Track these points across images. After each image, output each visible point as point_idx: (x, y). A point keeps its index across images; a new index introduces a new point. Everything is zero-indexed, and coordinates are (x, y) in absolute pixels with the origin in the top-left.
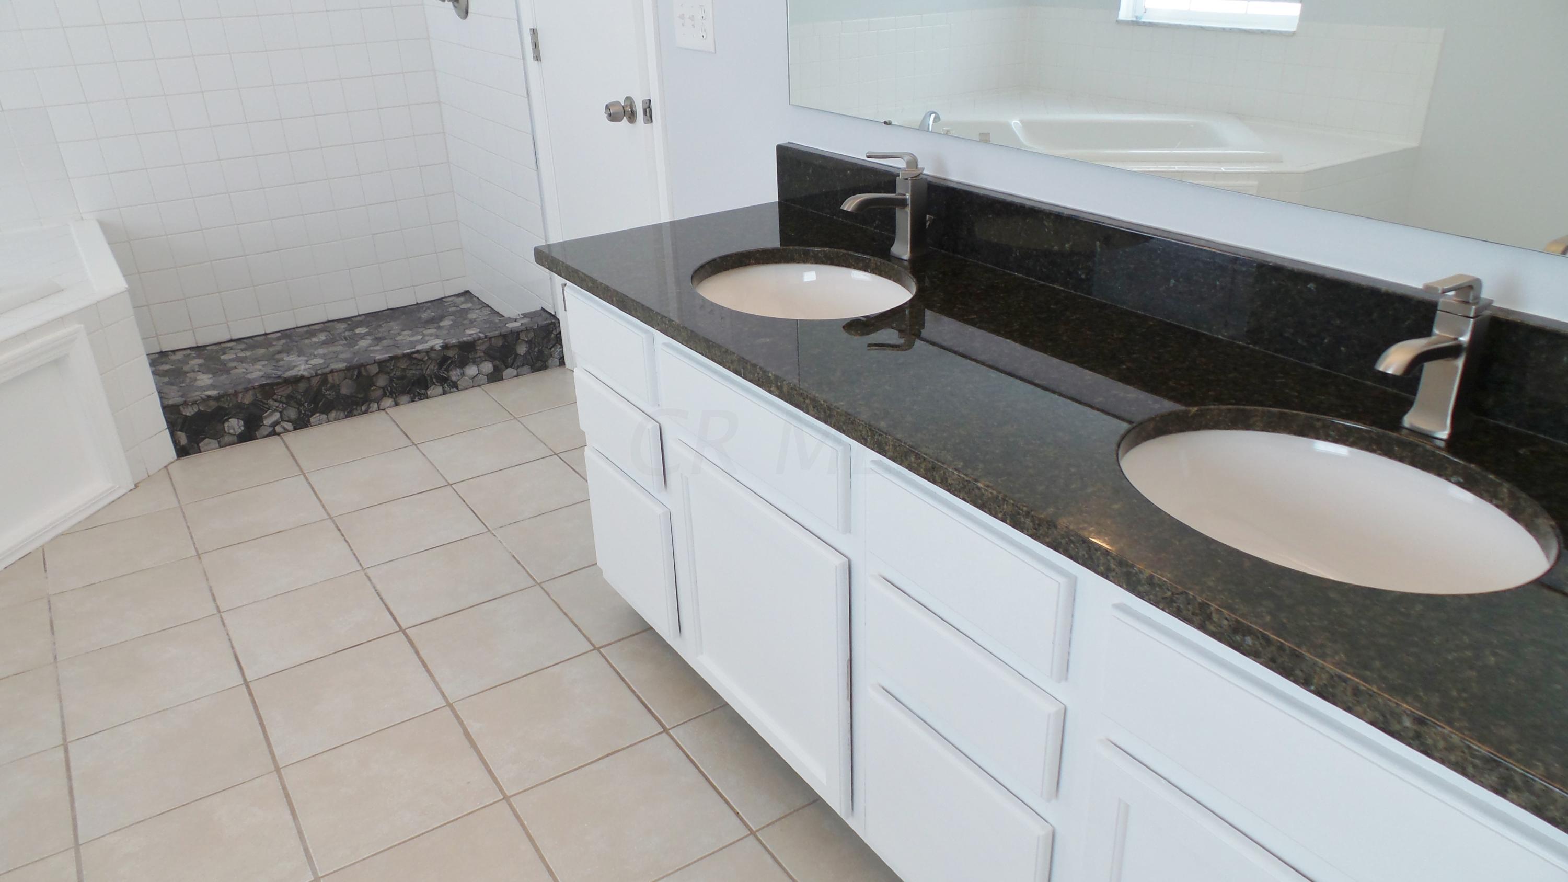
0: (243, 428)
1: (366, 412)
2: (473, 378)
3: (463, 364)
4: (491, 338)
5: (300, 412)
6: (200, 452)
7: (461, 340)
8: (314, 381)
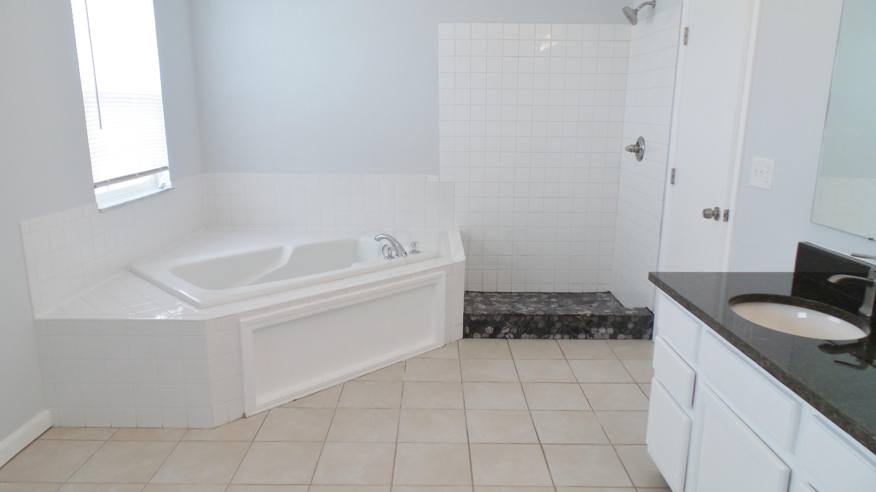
0: (492, 332)
1: (547, 338)
2: (602, 334)
3: (599, 326)
4: (616, 316)
5: (518, 331)
6: (473, 338)
7: (601, 314)
8: (528, 318)
